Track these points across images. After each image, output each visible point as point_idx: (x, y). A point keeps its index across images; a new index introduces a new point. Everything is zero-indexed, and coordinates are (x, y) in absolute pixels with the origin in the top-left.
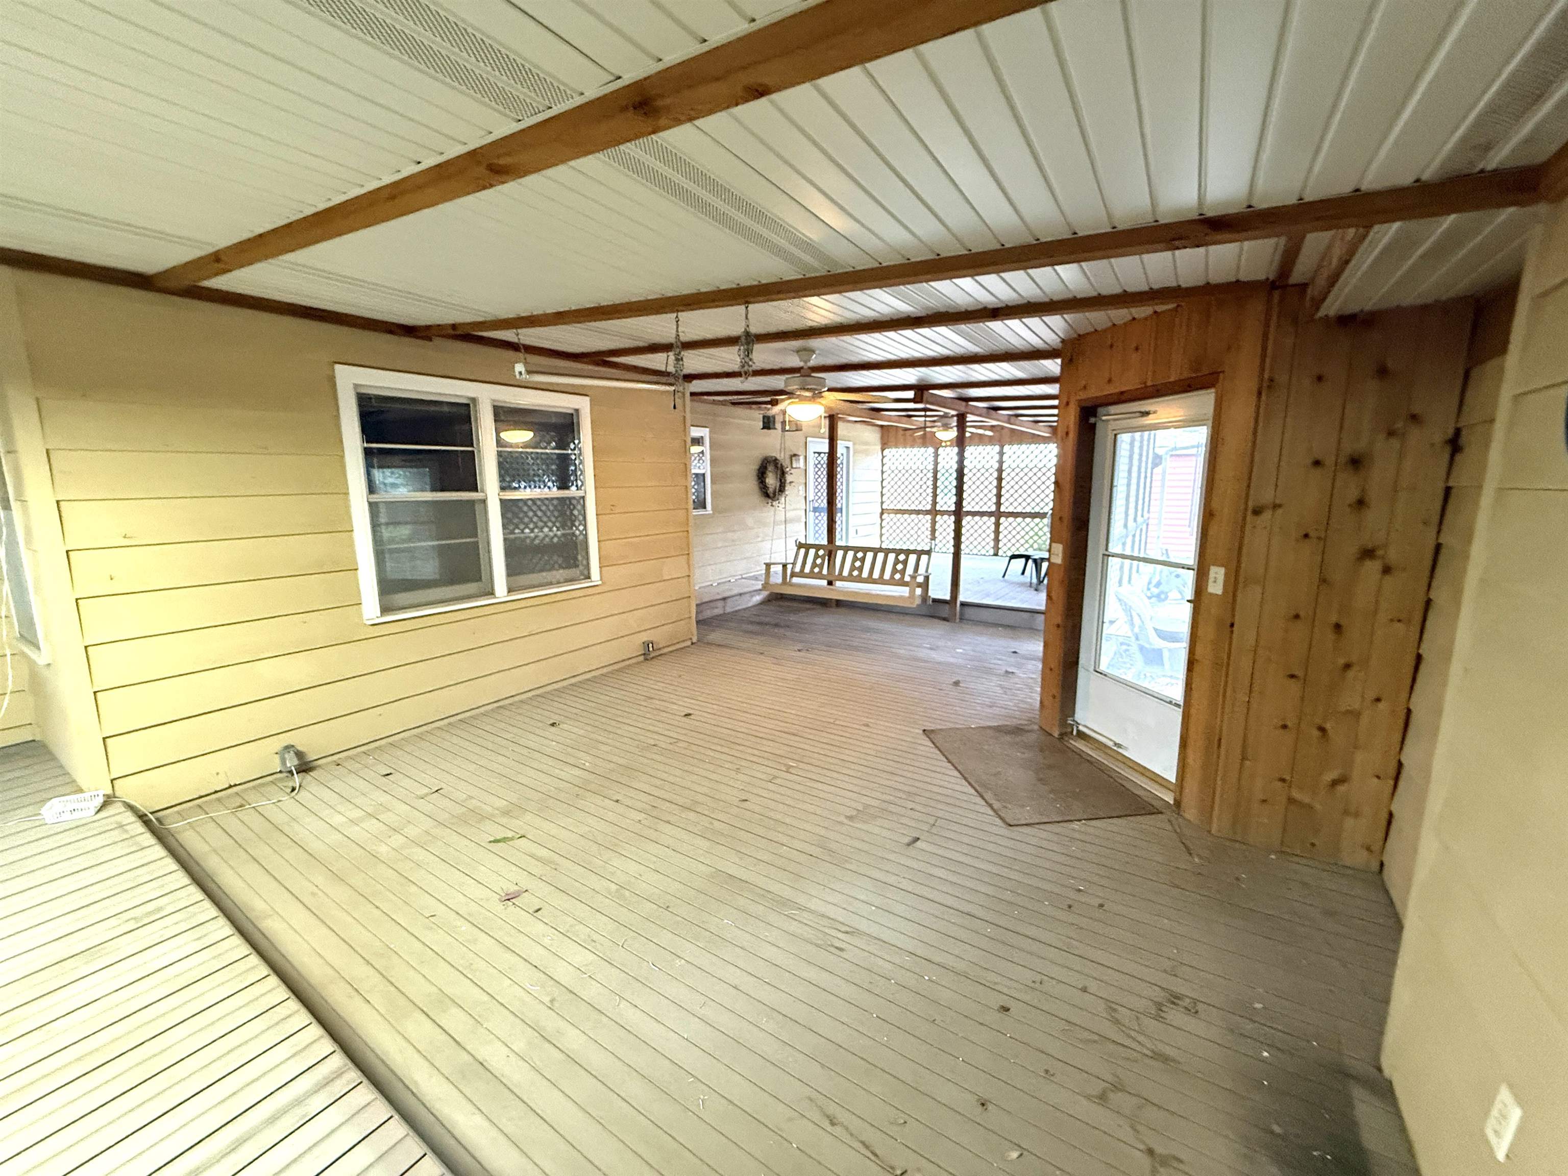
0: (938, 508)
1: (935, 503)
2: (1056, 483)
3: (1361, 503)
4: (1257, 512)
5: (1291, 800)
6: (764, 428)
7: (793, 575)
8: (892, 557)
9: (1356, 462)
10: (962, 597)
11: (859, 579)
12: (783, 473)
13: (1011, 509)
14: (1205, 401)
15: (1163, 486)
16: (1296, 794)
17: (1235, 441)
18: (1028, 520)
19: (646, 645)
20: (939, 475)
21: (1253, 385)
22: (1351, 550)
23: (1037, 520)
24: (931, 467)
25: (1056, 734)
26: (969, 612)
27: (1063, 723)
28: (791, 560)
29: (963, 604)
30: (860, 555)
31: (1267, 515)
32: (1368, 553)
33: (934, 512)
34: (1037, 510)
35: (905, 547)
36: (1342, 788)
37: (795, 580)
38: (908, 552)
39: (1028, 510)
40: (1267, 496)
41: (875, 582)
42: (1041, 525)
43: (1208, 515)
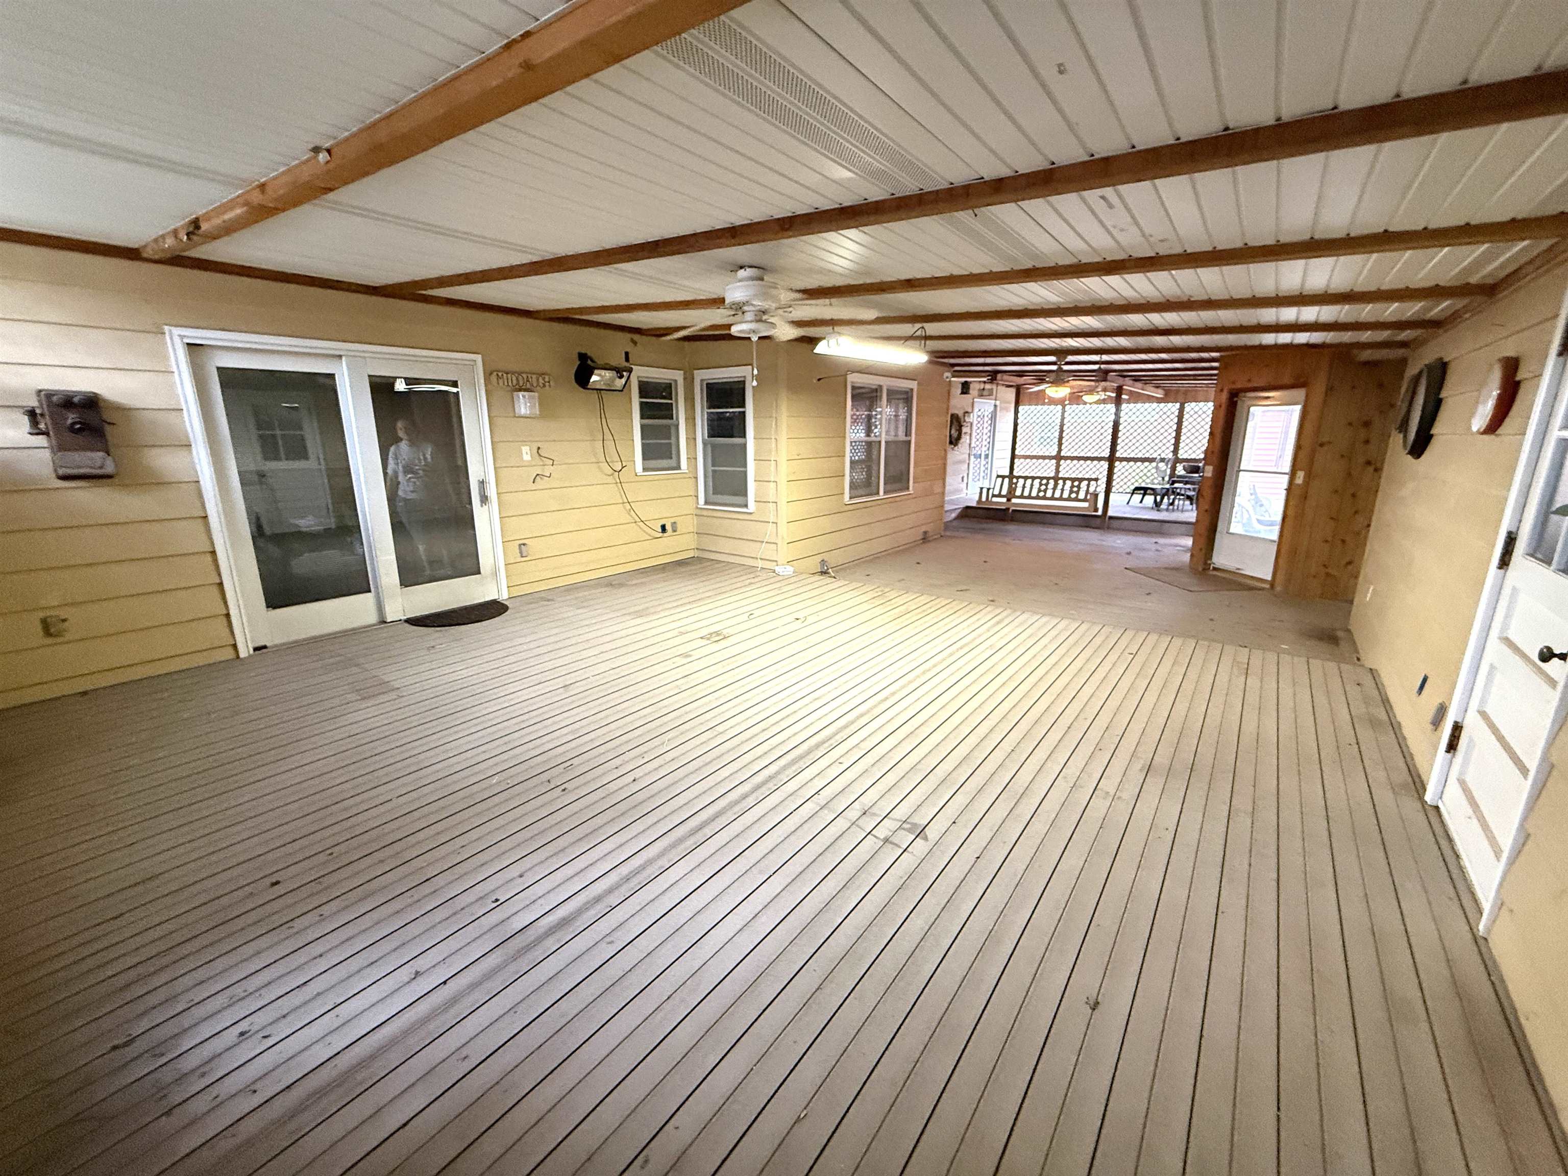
0: (1063, 454)
1: (1060, 450)
2: (1211, 434)
3: (1367, 442)
4: (1322, 445)
5: (1328, 575)
6: (963, 393)
7: (994, 496)
8: (1069, 483)
9: (1367, 424)
10: (1110, 513)
11: (1044, 498)
12: (961, 426)
13: (1125, 455)
14: (1300, 394)
15: (1253, 439)
16: (1330, 570)
17: (1313, 415)
18: (1139, 464)
19: (925, 533)
20: (1065, 428)
21: (1323, 389)
22: (1361, 460)
23: (1146, 464)
24: (1058, 421)
25: (1200, 569)
26: (1115, 523)
27: (1205, 563)
28: (992, 486)
29: (1111, 518)
30: (1044, 482)
31: (1325, 448)
32: (1369, 463)
33: (1059, 458)
34: (1147, 455)
35: (1087, 476)
36: (1350, 567)
37: (995, 499)
38: (1081, 480)
39: (1140, 455)
40: (1325, 440)
41: (1056, 499)
42: (1150, 468)
43: (1298, 447)
